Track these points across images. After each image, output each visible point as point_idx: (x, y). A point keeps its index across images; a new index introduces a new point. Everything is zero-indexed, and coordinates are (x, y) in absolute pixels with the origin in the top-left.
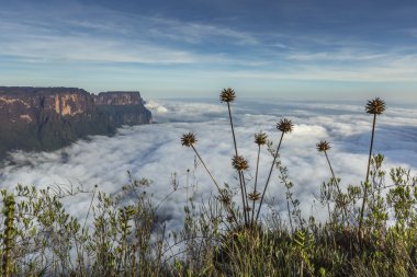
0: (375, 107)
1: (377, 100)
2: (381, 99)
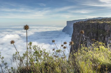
0: (26, 28)
1: (26, 25)
2: (28, 25)
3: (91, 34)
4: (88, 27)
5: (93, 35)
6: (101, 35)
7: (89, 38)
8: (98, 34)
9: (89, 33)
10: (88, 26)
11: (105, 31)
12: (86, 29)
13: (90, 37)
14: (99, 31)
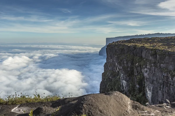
3: (125, 62)
4: (122, 52)
5: (127, 63)
6: (137, 65)
7: (121, 68)
8: (134, 62)
9: (121, 60)
10: (123, 50)
11: (142, 59)
12: (120, 54)
13: (123, 67)
14: (134, 59)
